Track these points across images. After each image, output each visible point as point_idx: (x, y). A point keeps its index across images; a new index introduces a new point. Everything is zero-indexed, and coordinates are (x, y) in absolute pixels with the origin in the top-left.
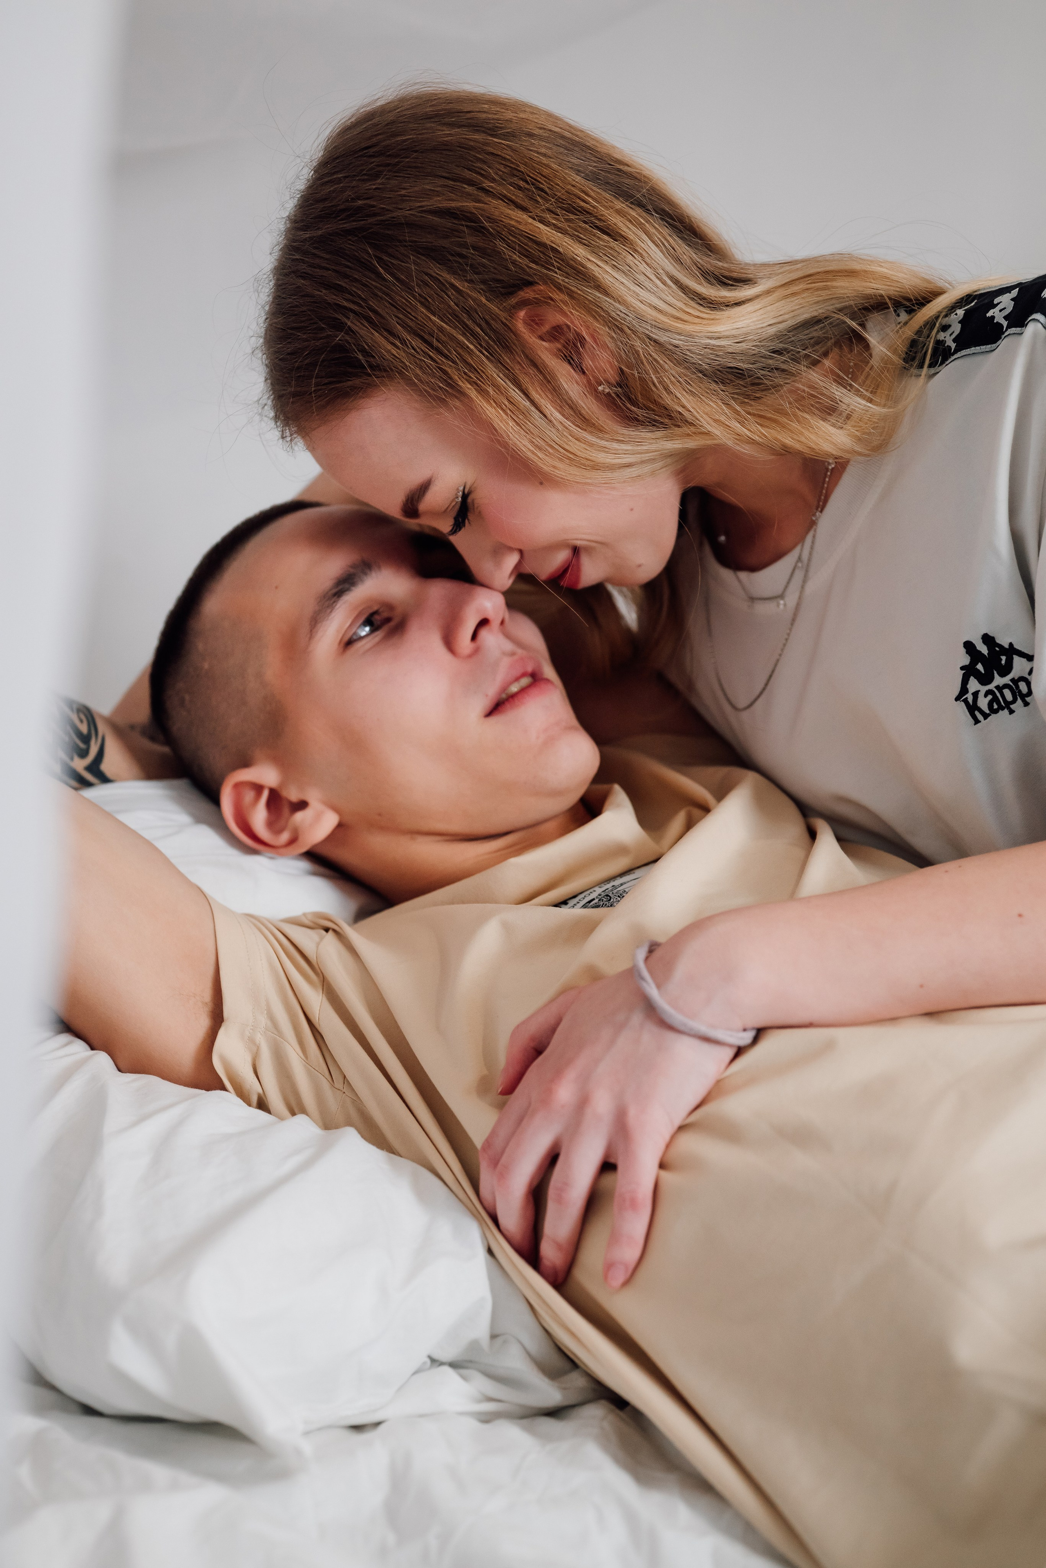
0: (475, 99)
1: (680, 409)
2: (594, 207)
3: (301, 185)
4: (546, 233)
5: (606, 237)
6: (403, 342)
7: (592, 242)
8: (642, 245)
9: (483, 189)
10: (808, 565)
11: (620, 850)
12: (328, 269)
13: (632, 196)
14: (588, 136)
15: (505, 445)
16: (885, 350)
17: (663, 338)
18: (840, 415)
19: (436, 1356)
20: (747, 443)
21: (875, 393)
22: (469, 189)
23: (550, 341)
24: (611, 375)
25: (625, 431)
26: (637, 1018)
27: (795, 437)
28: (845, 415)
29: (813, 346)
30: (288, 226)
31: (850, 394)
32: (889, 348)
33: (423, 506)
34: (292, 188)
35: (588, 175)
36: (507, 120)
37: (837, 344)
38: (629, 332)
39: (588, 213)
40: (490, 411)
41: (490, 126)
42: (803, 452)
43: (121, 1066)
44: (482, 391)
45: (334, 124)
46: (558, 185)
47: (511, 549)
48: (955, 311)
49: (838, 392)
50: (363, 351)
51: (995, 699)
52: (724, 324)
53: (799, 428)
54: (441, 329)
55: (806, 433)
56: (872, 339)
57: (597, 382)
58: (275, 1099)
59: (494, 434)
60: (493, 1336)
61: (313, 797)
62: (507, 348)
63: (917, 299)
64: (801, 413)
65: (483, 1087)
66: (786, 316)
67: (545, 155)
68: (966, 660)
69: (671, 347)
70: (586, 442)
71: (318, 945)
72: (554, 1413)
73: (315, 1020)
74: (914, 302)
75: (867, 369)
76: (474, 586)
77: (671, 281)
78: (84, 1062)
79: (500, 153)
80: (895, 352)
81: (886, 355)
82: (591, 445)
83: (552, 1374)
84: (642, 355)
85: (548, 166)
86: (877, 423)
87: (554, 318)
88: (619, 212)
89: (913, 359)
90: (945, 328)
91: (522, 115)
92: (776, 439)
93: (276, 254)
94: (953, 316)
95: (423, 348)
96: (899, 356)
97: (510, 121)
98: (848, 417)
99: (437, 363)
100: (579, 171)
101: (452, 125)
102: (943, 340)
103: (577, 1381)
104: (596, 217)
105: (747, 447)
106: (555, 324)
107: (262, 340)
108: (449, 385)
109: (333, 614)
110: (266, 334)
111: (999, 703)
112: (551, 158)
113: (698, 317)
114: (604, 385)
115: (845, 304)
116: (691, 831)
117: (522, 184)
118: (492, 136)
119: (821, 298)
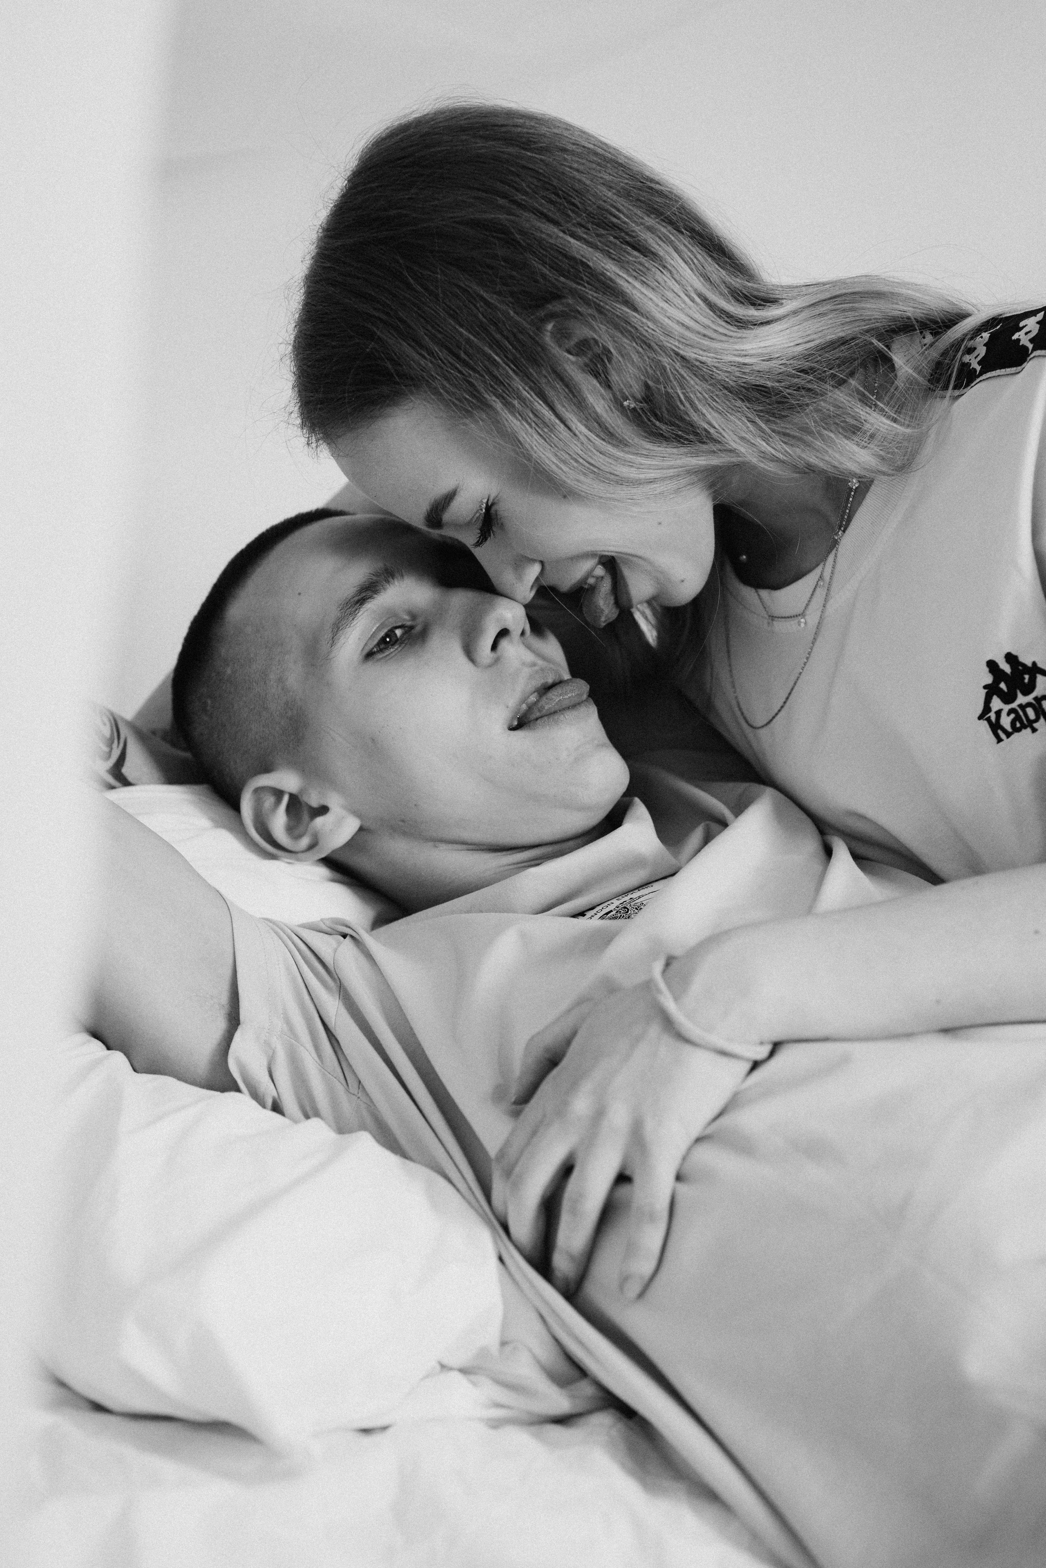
0: (510, 114)
1: (706, 426)
2: (625, 223)
3: (335, 194)
4: (577, 247)
5: (636, 253)
6: (431, 353)
7: (623, 258)
8: (672, 262)
9: (514, 202)
10: (830, 584)
11: (638, 862)
12: (358, 278)
13: (662, 214)
14: (620, 153)
15: (529, 458)
16: (910, 371)
17: (689, 353)
18: (865, 433)
19: (445, 1362)
20: (771, 461)
21: (900, 413)
22: (501, 201)
23: (577, 355)
24: (637, 389)
25: (649, 446)
26: (655, 1030)
27: (820, 456)
28: (868, 434)
29: (839, 366)
30: (321, 235)
31: (875, 414)
32: (915, 369)
33: (447, 517)
34: (326, 197)
35: (620, 192)
36: (541, 135)
37: (864, 365)
38: (656, 347)
39: (618, 228)
40: (514, 423)
41: (524, 140)
42: (826, 471)
43: (137, 1067)
44: (507, 404)
45: (370, 134)
46: (590, 200)
47: (533, 561)
48: (980, 334)
49: (862, 412)
50: (391, 360)
51: (1018, 718)
52: (750, 343)
53: (824, 447)
54: (468, 341)
55: (830, 451)
56: (898, 359)
57: (623, 397)
58: (289, 1102)
59: (519, 448)
60: (503, 1343)
61: (334, 801)
62: (535, 361)
63: (943, 322)
64: (826, 432)
65: (498, 1094)
66: (815, 336)
67: (578, 170)
68: (989, 679)
69: (697, 363)
70: (610, 456)
71: (335, 951)
72: (562, 1420)
73: (331, 1025)
74: (941, 324)
75: (892, 390)
76: (495, 596)
77: (699, 297)
78: (98, 1062)
79: (533, 167)
80: (920, 372)
81: (912, 376)
82: (617, 459)
83: (561, 1381)
84: (669, 371)
85: (580, 181)
86: (901, 443)
87: (581, 331)
88: (650, 229)
89: (938, 381)
90: (970, 351)
91: (556, 131)
92: (800, 457)
93: (308, 262)
94: (978, 339)
95: (450, 360)
96: (924, 377)
97: (544, 135)
98: (872, 436)
99: (463, 374)
100: (611, 187)
101: (486, 138)
102: (968, 363)
103: (586, 1389)
104: (627, 234)
105: (772, 464)
106: (582, 338)
107: (290, 348)
108: (474, 396)
109: (355, 622)
110: (295, 341)
111: (1021, 722)
112: (584, 173)
113: (726, 335)
114: (629, 400)
115: (872, 326)
116: (710, 844)
117: (553, 197)
118: (526, 149)
119: (848, 320)
